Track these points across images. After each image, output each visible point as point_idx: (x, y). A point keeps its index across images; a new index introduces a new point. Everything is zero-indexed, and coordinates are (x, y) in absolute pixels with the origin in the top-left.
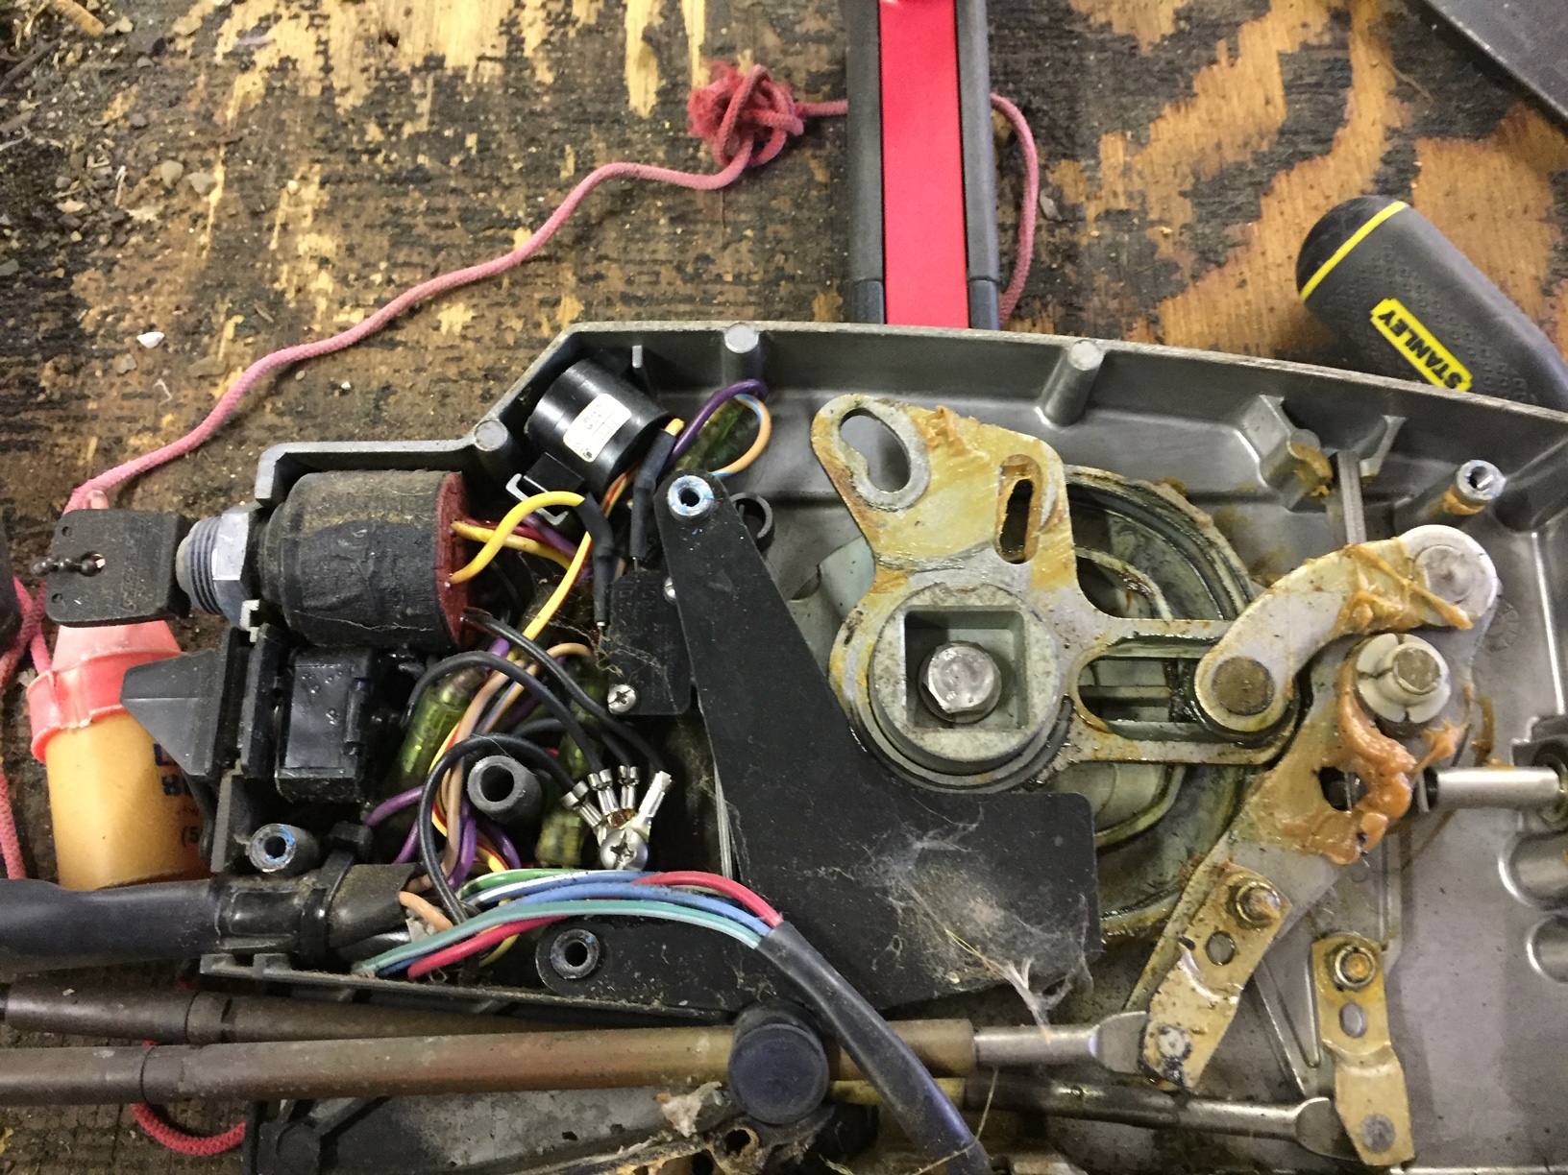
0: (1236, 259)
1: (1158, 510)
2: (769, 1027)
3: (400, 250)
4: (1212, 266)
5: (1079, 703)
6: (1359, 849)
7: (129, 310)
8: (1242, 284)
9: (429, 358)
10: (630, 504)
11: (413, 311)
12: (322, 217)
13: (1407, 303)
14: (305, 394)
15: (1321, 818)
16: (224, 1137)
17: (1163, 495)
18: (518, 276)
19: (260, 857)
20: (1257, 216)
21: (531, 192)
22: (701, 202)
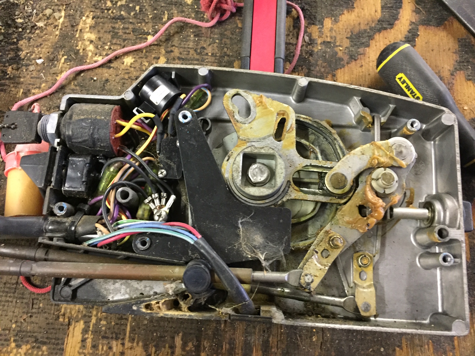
0: (361, 58)
1: (321, 128)
2: (194, 266)
3: (114, 40)
4: (353, 60)
5: (292, 183)
6: (367, 228)
7: (34, 52)
8: (362, 66)
9: (120, 72)
10: (169, 118)
11: (116, 58)
12: (92, 28)
13: (406, 75)
14: (83, 80)
15: (357, 219)
16: (47, 288)
17: (323, 124)
18: (148, 49)
19: (57, 211)
20: (368, 46)
21: (154, 24)
22: (204, 31)
